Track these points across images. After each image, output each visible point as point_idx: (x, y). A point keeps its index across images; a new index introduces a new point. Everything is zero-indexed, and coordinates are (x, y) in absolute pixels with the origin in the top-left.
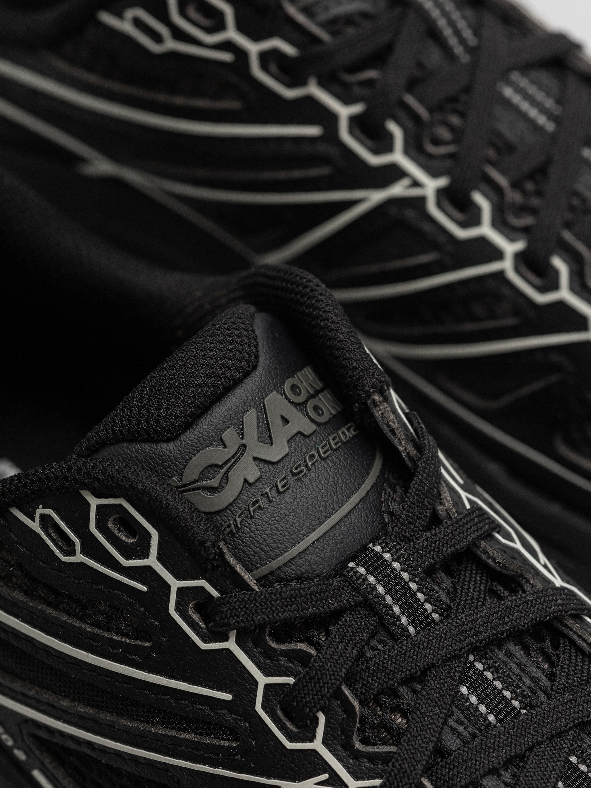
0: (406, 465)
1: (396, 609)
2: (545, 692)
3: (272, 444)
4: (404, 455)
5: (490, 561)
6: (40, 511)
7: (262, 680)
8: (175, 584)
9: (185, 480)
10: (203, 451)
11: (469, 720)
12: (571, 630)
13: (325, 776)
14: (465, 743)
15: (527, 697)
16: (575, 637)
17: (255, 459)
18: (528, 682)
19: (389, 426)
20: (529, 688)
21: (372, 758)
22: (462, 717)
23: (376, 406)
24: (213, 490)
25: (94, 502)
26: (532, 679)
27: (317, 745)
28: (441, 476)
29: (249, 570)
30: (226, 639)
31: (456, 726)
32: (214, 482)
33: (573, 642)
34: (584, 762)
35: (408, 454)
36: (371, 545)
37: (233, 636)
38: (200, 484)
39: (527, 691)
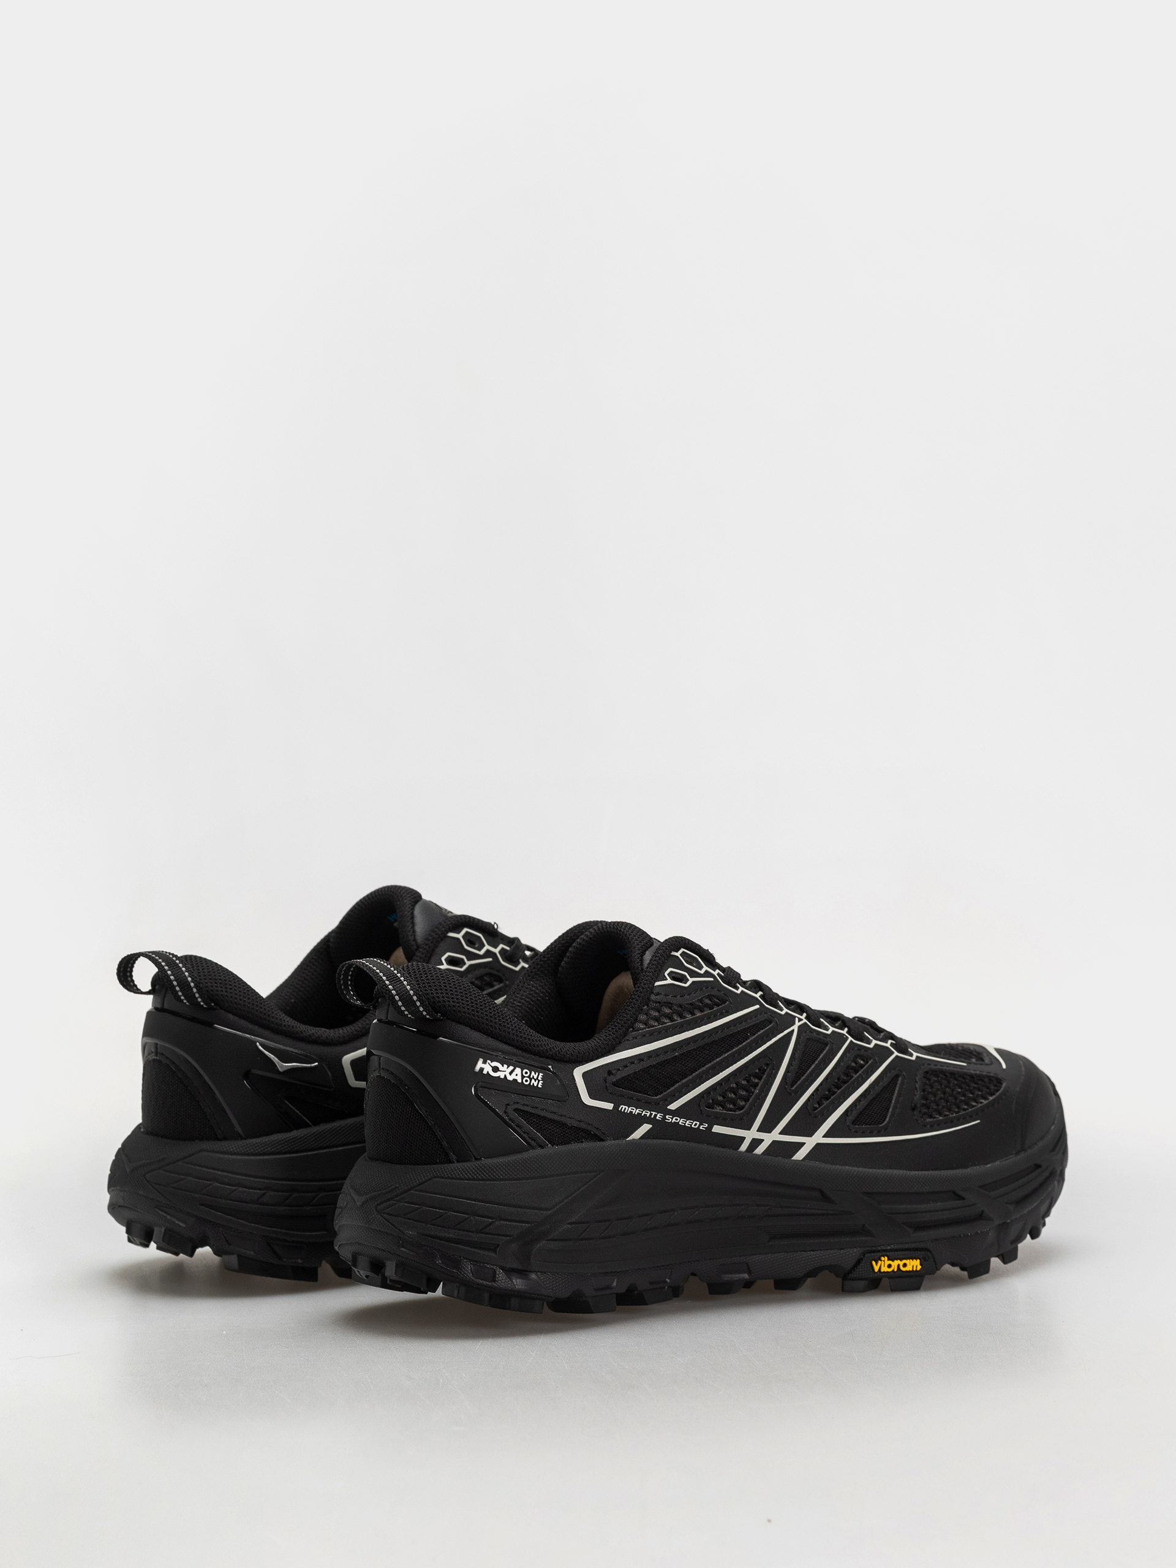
25: (678, 954)
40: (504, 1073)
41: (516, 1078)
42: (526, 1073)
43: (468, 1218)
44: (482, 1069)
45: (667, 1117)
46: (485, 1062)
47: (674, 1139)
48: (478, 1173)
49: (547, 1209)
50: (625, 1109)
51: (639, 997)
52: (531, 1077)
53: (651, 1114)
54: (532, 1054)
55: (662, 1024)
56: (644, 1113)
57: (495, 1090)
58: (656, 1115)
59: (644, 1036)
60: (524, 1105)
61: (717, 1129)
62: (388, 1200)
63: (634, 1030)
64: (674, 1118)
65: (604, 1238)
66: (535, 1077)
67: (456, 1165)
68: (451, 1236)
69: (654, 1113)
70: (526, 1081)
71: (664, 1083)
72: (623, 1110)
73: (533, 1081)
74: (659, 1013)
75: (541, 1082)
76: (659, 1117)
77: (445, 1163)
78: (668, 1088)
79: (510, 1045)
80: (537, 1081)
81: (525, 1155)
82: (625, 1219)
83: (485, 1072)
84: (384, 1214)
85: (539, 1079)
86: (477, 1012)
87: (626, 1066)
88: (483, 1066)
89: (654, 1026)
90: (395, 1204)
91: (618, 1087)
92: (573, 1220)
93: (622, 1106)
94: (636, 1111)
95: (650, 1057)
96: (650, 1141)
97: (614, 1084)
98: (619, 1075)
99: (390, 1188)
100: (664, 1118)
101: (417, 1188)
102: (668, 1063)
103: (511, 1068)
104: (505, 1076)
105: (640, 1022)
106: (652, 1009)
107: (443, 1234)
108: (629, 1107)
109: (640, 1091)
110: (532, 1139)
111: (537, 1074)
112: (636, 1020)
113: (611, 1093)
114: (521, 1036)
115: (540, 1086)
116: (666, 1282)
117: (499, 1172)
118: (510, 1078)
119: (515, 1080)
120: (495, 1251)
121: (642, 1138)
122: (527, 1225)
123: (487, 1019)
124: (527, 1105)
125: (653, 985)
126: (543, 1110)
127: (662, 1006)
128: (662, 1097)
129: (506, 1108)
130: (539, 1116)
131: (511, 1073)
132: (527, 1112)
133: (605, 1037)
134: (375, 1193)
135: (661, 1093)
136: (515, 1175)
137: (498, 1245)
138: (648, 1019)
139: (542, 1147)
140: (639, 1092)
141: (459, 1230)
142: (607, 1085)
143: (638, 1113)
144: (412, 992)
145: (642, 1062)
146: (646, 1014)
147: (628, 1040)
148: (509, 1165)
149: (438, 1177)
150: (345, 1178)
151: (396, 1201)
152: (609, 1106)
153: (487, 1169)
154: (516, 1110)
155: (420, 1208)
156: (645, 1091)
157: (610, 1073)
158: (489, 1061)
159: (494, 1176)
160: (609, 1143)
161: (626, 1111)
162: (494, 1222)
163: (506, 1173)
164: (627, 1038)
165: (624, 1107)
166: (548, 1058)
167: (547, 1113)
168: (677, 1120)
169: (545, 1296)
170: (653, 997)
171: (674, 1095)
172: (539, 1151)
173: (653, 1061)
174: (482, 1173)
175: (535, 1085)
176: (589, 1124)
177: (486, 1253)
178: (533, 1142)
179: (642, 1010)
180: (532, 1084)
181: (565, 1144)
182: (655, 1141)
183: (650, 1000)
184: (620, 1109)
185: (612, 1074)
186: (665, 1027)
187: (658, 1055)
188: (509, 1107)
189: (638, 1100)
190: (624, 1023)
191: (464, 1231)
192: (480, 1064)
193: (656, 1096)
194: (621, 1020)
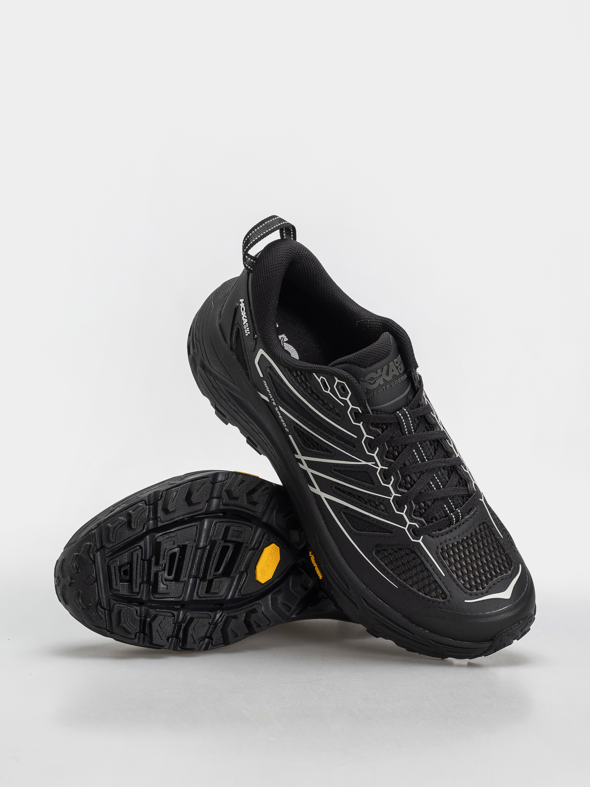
0: (416, 389)
1: (405, 427)
2: (433, 457)
3: (388, 376)
4: (416, 386)
5: (428, 419)
6: (321, 377)
7: (366, 436)
8: (351, 406)
9: (365, 380)
10: (372, 373)
11: (413, 458)
12: (443, 442)
13: (375, 463)
14: (411, 464)
15: (428, 456)
16: (443, 444)
17: (383, 379)
18: (429, 453)
19: (415, 378)
20: (429, 454)
21: (387, 462)
22: (412, 457)
23: (413, 372)
24: (371, 384)
25: (337, 381)
26: (431, 453)
27: (375, 455)
28: (422, 394)
29: (370, 406)
30: (360, 423)
31: (410, 459)
32: (372, 382)
33: (442, 445)
34: (439, 479)
35: (417, 387)
36: (403, 408)
37: (362, 423)
38: (369, 381)
39: (428, 455)
42: (247, 325)
53: (272, 399)
56: (270, 394)
61: (290, 436)
64: (279, 413)
66: (248, 331)
70: (245, 327)
73: (246, 330)
75: (248, 335)
76: (274, 404)
83: (241, 305)
85: (248, 333)
88: (242, 302)
94: (268, 390)
100: (275, 407)
104: (243, 316)
113: (266, 373)
115: (246, 335)
119: (243, 322)
121: (263, 399)
131: (244, 318)
142: (267, 370)
152: (261, 375)
161: (265, 385)
175: (246, 332)
184: (264, 381)
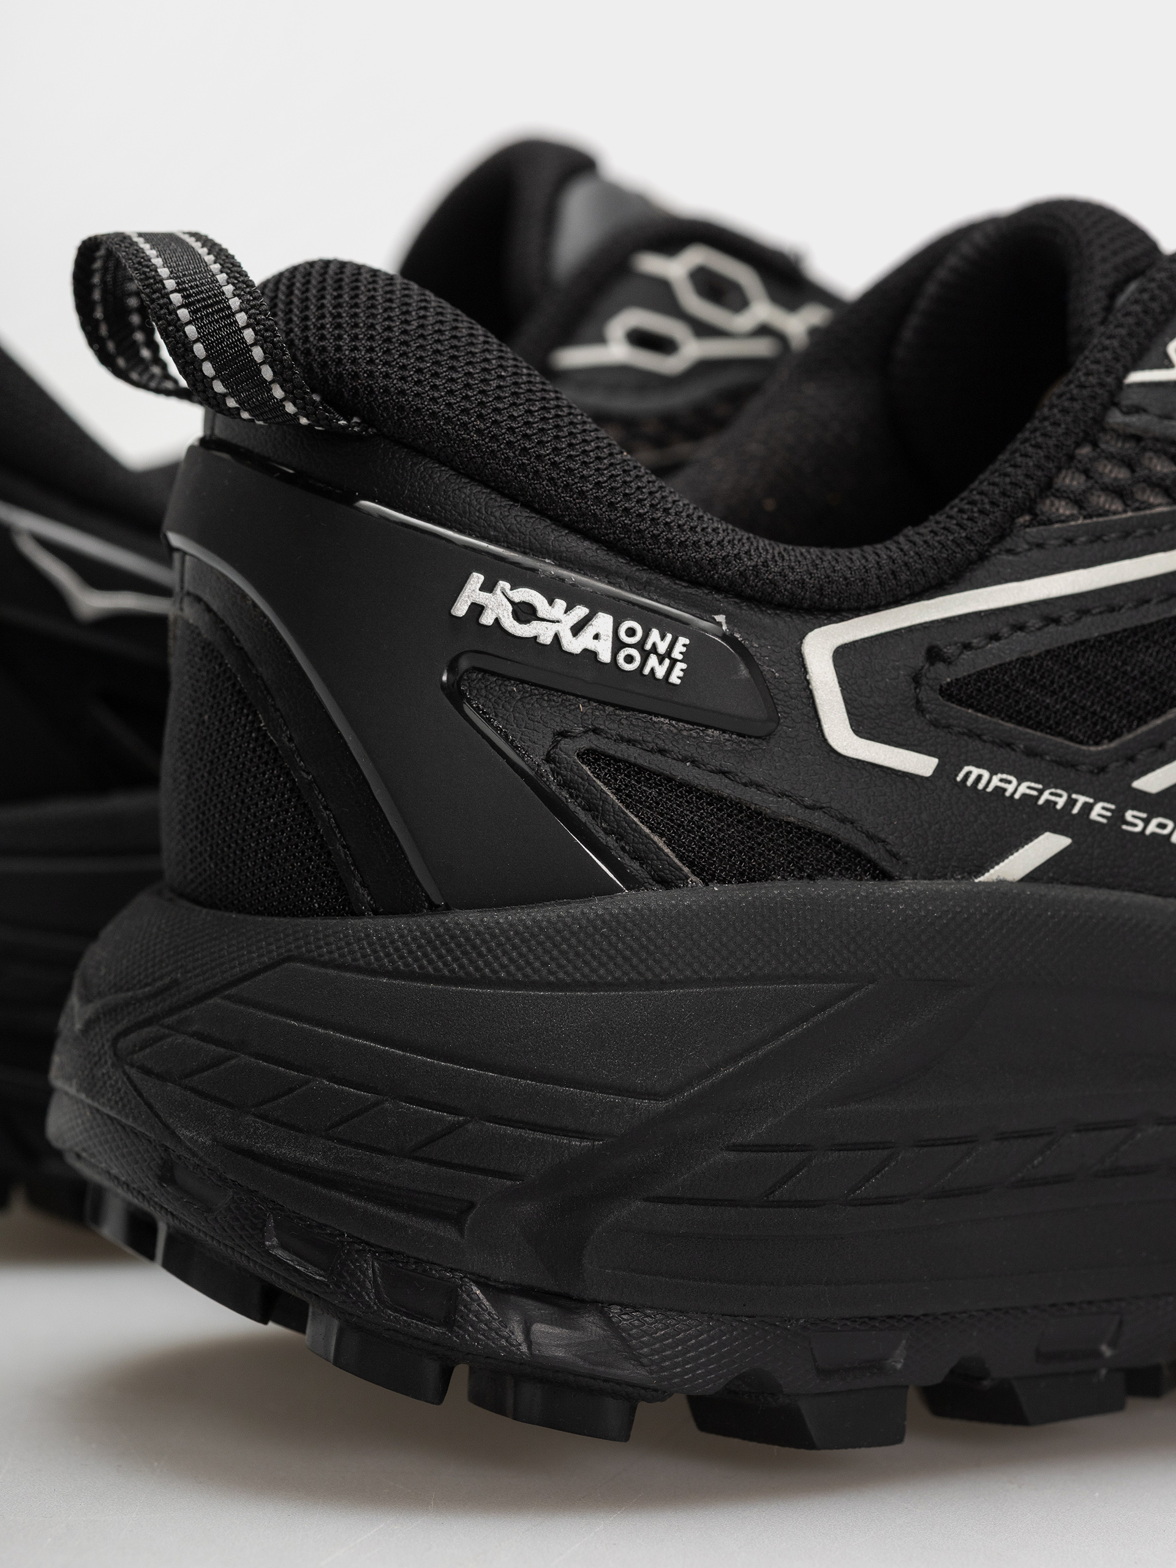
40: (555, 628)
41: (592, 645)
42: (631, 632)
43: (376, 1104)
44: (477, 609)
45: (1129, 815)
46: (488, 587)
47: (1149, 891)
48: (425, 955)
49: (664, 1096)
50: (979, 777)
51: (1064, 411)
52: (648, 647)
53: (1071, 803)
54: (665, 574)
55: (1138, 509)
56: (1046, 796)
57: (523, 682)
58: (1087, 808)
59: (1070, 541)
60: (622, 739)
62: (148, 1022)
63: (1038, 520)
64: (1155, 822)
65: (865, 1202)
66: (662, 648)
67: (371, 924)
68: (314, 1159)
69: (1082, 799)
70: (629, 659)
71: (1129, 703)
72: (969, 782)
73: (653, 660)
74: (1133, 471)
75: (681, 666)
76: (1099, 812)
77: (328, 912)
78: (1142, 721)
79: (586, 535)
80: (667, 662)
81: (597, 907)
82: (947, 1142)
83: (487, 619)
84: (132, 1065)
85: (676, 654)
86: (480, 416)
87: (996, 637)
88: (483, 598)
89: (1107, 513)
90: (162, 1038)
91: (960, 702)
92: (751, 1137)
93: (966, 769)
94: (1018, 788)
95: (1084, 612)
96: (1057, 891)
97: (947, 693)
98: (968, 665)
99: (159, 984)
100: (1118, 818)
101: (233, 991)
102: (1146, 638)
103: (581, 611)
104: (557, 638)
105: (1060, 494)
106: (1110, 457)
107: (290, 1152)
108: (993, 773)
109: (1039, 723)
110: (635, 856)
111: (669, 637)
112: (1047, 488)
113: (935, 724)
114: (626, 510)
115: (674, 679)
116: (1098, 1354)
117: (496, 958)
118: (573, 645)
119: (590, 655)
120: (457, 1221)
121: (1033, 877)
122: (575, 1143)
123: (510, 444)
124: (630, 742)
125: (1120, 380)
126: (684, 760)
127: (1145, 449)
128: (1116, 749)
129: (555, 744)
130: (670, 779)
131: (577, 629)
132: (630, 764)
133: (929, 537)
134: (122, 996)
135: (1116, 735)
136: (551, 972)
137: (472, 1205)
138: (1090, 489)
139: (666, 883)
140: (1038, 726)
141: (341, 1141)
142: (923, 696)
143: (1024, 795)
144: (249, 335)
145: (1052, 628)
146: (1086, 472)
147: (1009, 551)
148: (533, 935)
149: (300, 959)
150: (93, 935)
151: (168, 1027)
152: (923, 765)
153: (459, 945)
154: (590, 756)
155: (229, 1059)
156: (1058, 724)
157: (934, 655)
158: (504, 585)
159: (477, 969)
160: (906, 886)
161: (981, 786)
162: (461, 1125)
163: (521, 962)
164: (1008, 543)
165: (976, 771)
166: (717, 588)
167: (696, 771)
168: (1162, 826)
169: (633, 1386)
170: (1116, 418)
171: (1161, 746)
172: (655, 898)
173: (1093, 628)
174: (440, 957)
175: (660, 672)
176: (843, 821)
177: (429, 1226)
178: (636, 865)
179: (1071, 457)
180: (647, 671)
181: (752, 880)
182: (1076, 893)
183: (1104, 430)
184: (959, 778)
185: (944, 661)
186: (1145, 517)
187: (1112, 610)
188: (564, 743)
189: (1031, 753)
190: (1004, 494)
191: (357, 1146)
192: (472, 590)
193: (1097, 744)
194: (994, 484)
